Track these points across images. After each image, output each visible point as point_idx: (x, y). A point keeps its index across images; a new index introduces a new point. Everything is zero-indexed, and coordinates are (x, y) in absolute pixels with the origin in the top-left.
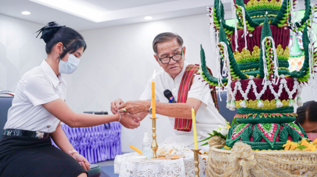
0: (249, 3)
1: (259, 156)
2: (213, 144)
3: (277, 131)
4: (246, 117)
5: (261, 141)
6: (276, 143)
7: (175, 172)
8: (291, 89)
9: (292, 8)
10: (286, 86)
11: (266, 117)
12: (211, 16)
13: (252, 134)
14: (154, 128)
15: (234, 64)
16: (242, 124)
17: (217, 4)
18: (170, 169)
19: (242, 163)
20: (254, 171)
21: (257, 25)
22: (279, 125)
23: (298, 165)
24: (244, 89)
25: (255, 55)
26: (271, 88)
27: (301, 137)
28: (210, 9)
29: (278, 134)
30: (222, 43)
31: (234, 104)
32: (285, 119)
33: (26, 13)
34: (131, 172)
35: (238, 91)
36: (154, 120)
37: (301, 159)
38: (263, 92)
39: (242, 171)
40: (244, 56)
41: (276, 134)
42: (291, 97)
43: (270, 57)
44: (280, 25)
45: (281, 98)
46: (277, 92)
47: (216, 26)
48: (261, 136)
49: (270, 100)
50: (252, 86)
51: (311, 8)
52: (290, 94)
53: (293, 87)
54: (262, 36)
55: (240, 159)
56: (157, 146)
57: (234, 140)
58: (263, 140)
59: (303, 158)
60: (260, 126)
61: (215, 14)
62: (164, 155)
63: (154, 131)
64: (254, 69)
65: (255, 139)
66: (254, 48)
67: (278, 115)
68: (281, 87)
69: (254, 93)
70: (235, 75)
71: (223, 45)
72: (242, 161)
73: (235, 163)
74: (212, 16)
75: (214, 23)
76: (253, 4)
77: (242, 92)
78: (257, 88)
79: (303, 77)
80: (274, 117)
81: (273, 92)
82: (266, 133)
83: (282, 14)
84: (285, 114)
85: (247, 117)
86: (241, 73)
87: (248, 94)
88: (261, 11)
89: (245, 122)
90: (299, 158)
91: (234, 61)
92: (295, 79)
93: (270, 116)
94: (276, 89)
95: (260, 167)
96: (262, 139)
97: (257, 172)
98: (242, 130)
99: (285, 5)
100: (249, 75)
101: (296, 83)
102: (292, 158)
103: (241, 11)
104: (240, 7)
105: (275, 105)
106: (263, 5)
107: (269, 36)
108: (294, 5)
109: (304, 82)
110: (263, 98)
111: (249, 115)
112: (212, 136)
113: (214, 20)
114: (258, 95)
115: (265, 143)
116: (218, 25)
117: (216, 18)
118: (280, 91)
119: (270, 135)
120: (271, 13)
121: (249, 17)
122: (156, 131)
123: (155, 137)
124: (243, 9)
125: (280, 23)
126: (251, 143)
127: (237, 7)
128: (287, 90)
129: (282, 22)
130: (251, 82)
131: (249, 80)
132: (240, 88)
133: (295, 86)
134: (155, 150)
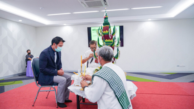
17: (98, 40)
33: (20, 21)
36: (81, 66)
44: (112, 46)
52: (114, 61)
63: (81, 69)
79: (117, 58)
83: (113, 43)
101: (115, 59)
112: (96, 70)
127: (104, 43)
133: (115, 60)
134: (82, 74)
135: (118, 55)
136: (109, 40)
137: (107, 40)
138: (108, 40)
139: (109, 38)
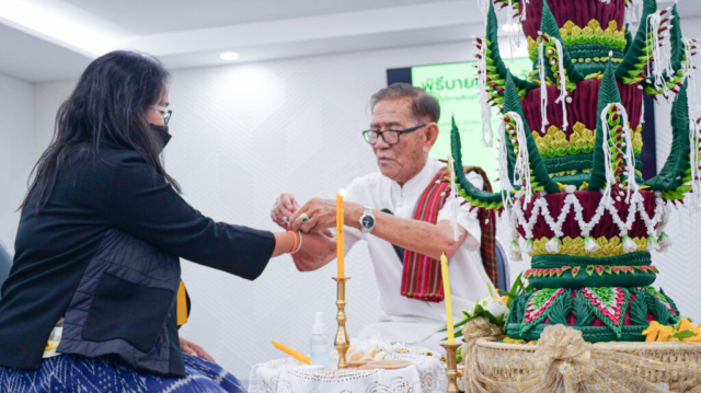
0: (563, 31)
1: (599, 353)
2: (475, 334)
3: (625, 303)
4: (558, 273)
5: (592, 324)
6: (625, 327)
8: (651, 215)
9: (657, 45)
10: (642, 208)
11: (600, 274)
12: (480, 57)
13: (572, 309)
14: (340, 302)
15: (537, 158)
16: (545, 290)
17: (492, 31)
19: (563, 368)
20: (588, 386)
21: (582, 79)
22: (627, 291)
23: (680, 370)
24: (555, 214)
25: (578, 141)
26: (614, 211)
27: (672, 316)
28: (479, 41)
29: (629, 309)
30: (512, 115)
31: (530, 245)
32: (639, 278)
35: (541, 218)
36: (341, 281)
37: (684, 360)
38: (596, 219)
39: (563, 386)
40: (553, 142)
41: (624, 309)
42: (651, 230)
43: (619, 146)
44: (627, 81)
45: (632, 234)
46: (624, 220)
47: (491, 77)
48: (593, 314)
49: (608, 238)
50: (572, 206)
51: (683, 46)
52: (650, 224)
53: (655, 211)
54: (600, 101)
55: (558, 360)
56: (348, 342)
57: (532, 324)
58: (597, 322)
59: (687, 356)
60: (589, 292)
61: (490, 52)
62: (360, 361)
63: (341, 308)
64: (573, 172)
65: (581, 319)
66: (575, 126)
67: (625, 268)
68: (632, 211)
69: (577, 222)
70: (536, 183)
71: (515, 119)
72: (565, 364)
73: (547, 369)
74: (484, 57)
75: (488, 71)
76: (569, 34)
77: (549, 220)
78: (583, 212)
79: (674, 190)
80: (618, 273)
81: (616, 219)
82: (603, 307)
83: (634, 56)
84: (637, 267)
85: (558, 275)
86: (548, 179)
87: (564, 223)
88: (587, 49)
89: (553, 286)
90: (680, 358)
91: (536, 153)
92: (658, 194)
93: (610, 272)
94: (623, 215)
95: (603, 378)
96: (595, 320)
97: (596, 387)
98: (547, 302)
99: (641, 39)
100: (563, 183)
101: (659, 201)
102: (665, 358)
103: (555, 47)
104: (553, 38)
105: (618, 247)
106: (590, 36)
107: (617, 101)
108: (660, 39)
109: (676, 201)
110: (595, 233)
111: (564, 269)
112: (470, 318)
113: (488, 64)
114: (586, 228)
115: (602, 328)
116: (494, 76)
117: (491, 60)
118: (631, 218)
119: (613, 312)
121: (570, 61)
122: (346, 308)
123: (344, 320)
124: (558, 43)
125: (629, 76)
127: (546, 40)
128: (644, 216)
129: (632, 72)
130: (571, 199)
131: (566, 195)
132: (545, 212)
133: (659, 209)
134: (344, 350)
135: (688, 159)
136: (592, 31)
137: (571, 31)
138: (582, 25)
139: (594, 9)
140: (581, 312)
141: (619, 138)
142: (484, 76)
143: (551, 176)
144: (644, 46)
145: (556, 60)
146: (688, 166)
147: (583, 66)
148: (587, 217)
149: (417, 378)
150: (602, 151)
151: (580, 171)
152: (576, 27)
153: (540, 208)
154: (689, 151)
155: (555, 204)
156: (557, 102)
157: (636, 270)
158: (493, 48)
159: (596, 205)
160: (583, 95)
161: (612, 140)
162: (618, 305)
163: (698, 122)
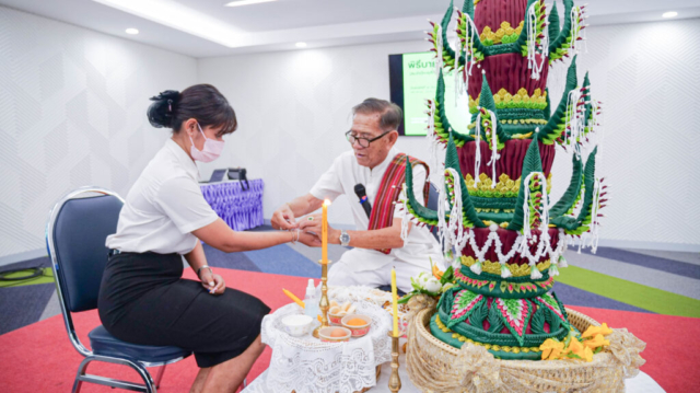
0: (497, 97)
1: (505, 371)
2: (416, 308)
3: (528, 316)
4: (478, 284)
5: (502, 331)
6: (527, 336)
7: (359, 363)
9: (575, 117)
10: (548, 244)
11: (511, 292)
13: (487, 317)
14: (324, 279)
15: (468, 205)
16: (467, 292)
17: (441, 94)
18: (352, 358)
21: (509, 139)
22: (529, 302)
24: (480, 245)
25: (503, 188)
26: (526, 248)
27: (562, 322)
28: (430, 102)
29: (530, 321)
30: (452, 171)
32: (539, 292)
33: (132, 31)
34: (290, 360)
35: (469, 245)
36: (325, 265)
38: (511, 254)
40: (482, 187)
41: (527, 321)
43: (537, 207)
44: (546, 142)
45: (538, 262)
47: (437, 131)
48: (503, 324)
49: (519, 265)
50: (494, 241)
52: (553, 255)
53: (558, 244)
54: (524, 168)
55: (473, 373)
56: (328, 305)
57: (456, 320)
60: (501, 304)
61: (438, 111)
62: (338, 315)
64: (497, 211)
65: (493, 327)
66: (501, 177)
68: (541, 246)
69: (496, 255)
70: (467, 222)
71: (453, 174)
72: (477, 378)
73: (464, 376)
74: (433, 114)
75: (435, 126)
76: (502, 99)
77: (475, 248)
78: (502, 247)
79: (574, 229)
80: (524, 291)
81: (528, 254)
82: (511, 319)
83: (554, 124)
84: (540, 284)
85: (479, 286)
86: (477, 220)
87: (486, 253)
88: (516, 112)
89: (475, 291)
92: (561, 230)
93: (518, 289)
94: (533, 249)
95: (506, 389)
96: (504, 329)
98: (469, 305)
99: (561, 111)
100: (488, 219)
101: (561, 235)
103: (490, 118)
104: (489, 111)
105: (527, 271)
106: (519, 102)
107: (538, 170)
108: (577, 111)
110: (510, 262)
113: (436, 121)
114: (503, 258)
115: (509, 335)
116: (441, 130)
117: (438, 118)
118: (539, 253)
119: (518, 324)
120: (531, 117)
123: (326, 291)
124: (493, 114)
125: (547, 138)
126: (486, 332)
127: (484, 113)
128: (549, 250)
129: (553, 137)
130: (493, 236)
131: (489, 231)
132: (473, 243)
133: (561, 243)
134: (326, 310)
135: (589, 208)
136: (521, 98)
137: (502, 98)
138: (513, 92)
139: (523, 79)
140: (493, 320)
141: (538, 202)
142: (432, 129)
143: (479, 210)
144: (563, 116)
145: (490, 129)
146: (589, 214)
147: (511, 127)
148: (505, 252)
149: (371, 347)
150: (522, 208)
151: (501, 211)
152: (508, 94)
153: (469, 240)
154: (591, 203)
155: (481, 237)
156: (489, 164)
157: (539, 287)
158: (440, 108)
159: (512, 242)
160: (510, 152)
161: (531, 201)
162: (523, 317)
163: (602, 180)
